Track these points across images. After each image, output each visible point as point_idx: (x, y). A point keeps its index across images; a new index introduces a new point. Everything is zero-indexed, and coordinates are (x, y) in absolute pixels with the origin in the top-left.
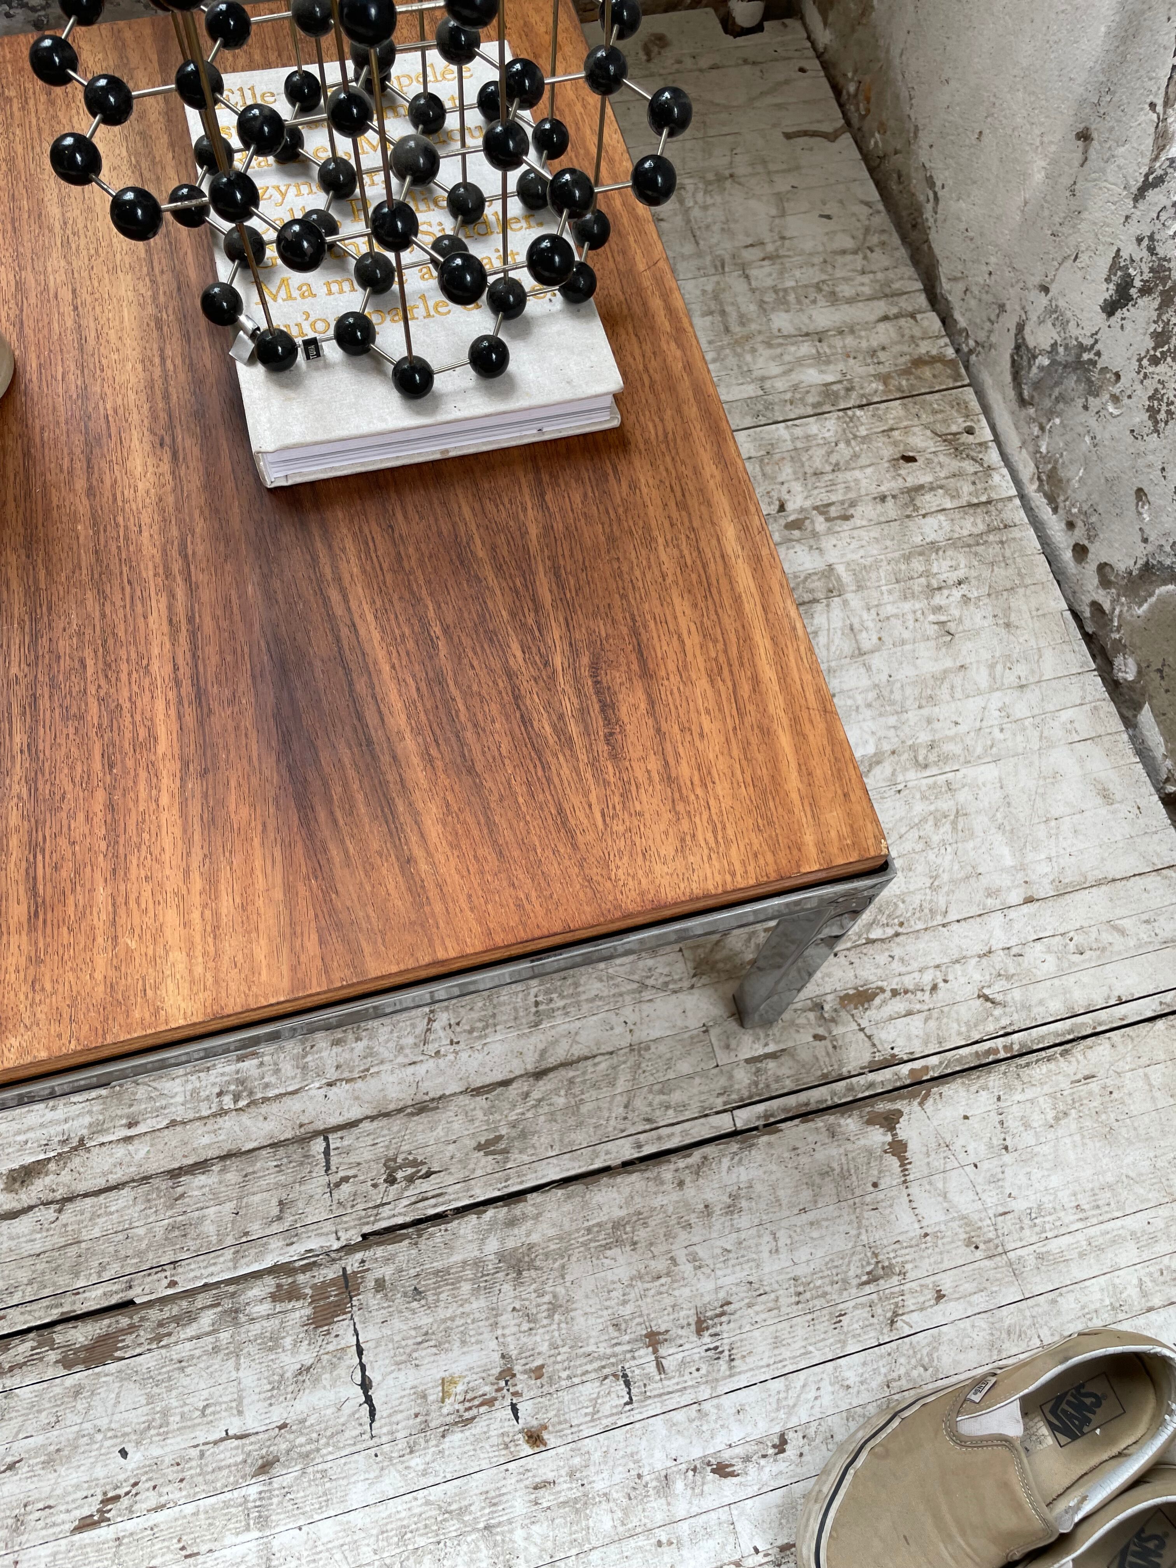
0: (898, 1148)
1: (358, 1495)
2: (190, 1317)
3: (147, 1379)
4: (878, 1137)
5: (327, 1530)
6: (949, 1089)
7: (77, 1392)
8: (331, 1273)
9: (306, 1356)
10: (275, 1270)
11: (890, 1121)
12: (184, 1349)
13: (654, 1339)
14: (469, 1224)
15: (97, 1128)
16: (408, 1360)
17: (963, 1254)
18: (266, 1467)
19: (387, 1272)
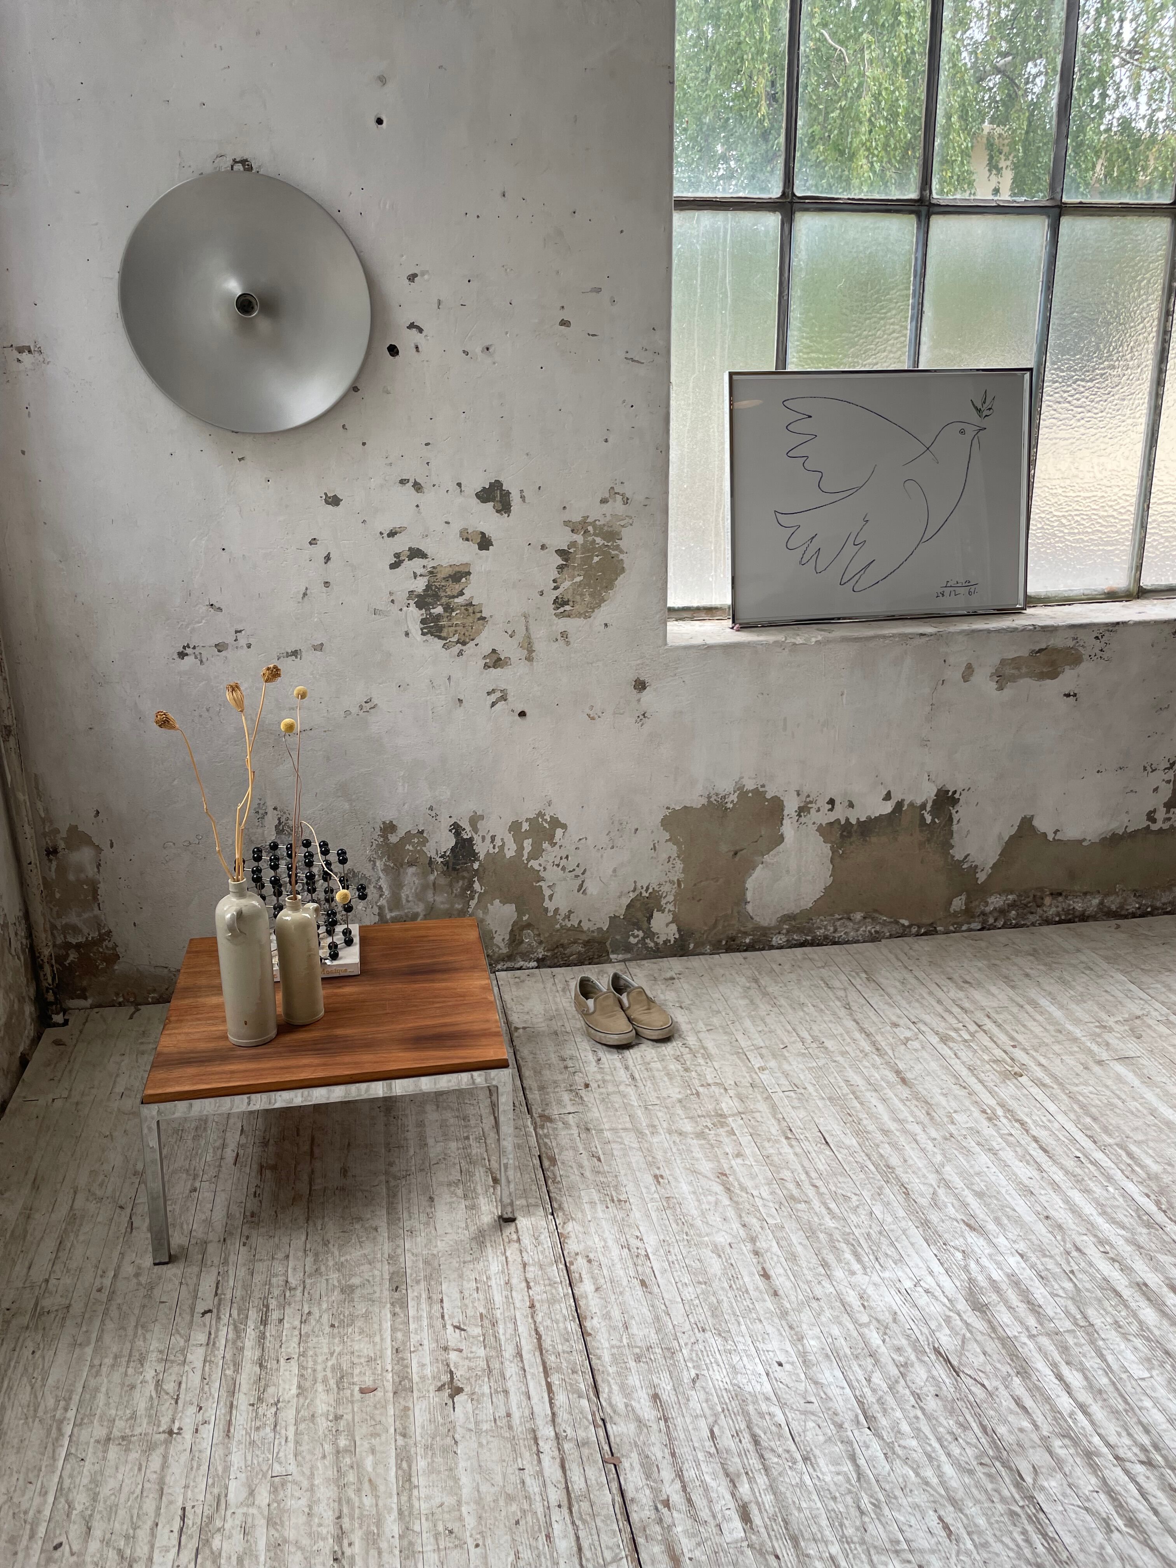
0: (524, 1028)
1: (597, 1115)
2: (546, 1144)
3: (561, 1150)
4: (521, 1031)
5: (605, 1120)
6: (510, 1019)
7: (563, 1163)
8: (538, 1120)
9: (560, 1124)
10: (535, 1129)
11: (517, 1029)
12: (554, 1144)
13: (566, 1067)
14: (529, 1096)
15: (484, 1166)
16: (565, 1107)
17: (553, 1022)
18: (588, 1130)
19: (540, 1110)
